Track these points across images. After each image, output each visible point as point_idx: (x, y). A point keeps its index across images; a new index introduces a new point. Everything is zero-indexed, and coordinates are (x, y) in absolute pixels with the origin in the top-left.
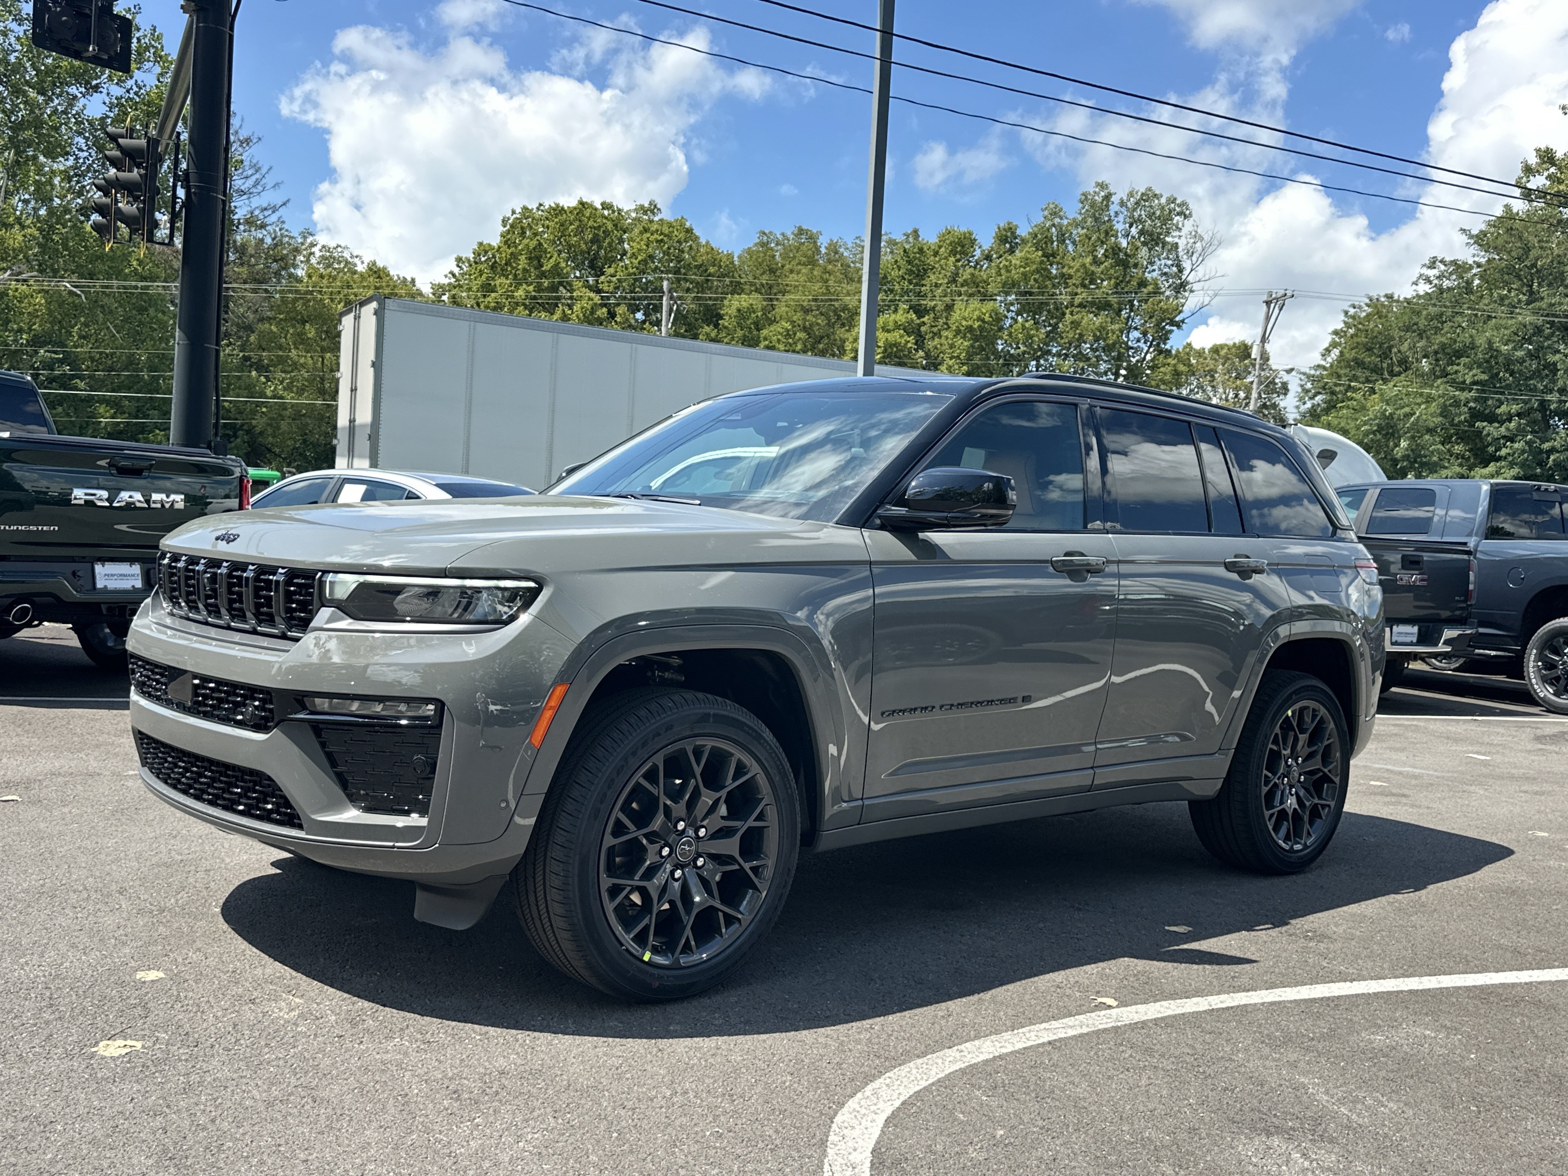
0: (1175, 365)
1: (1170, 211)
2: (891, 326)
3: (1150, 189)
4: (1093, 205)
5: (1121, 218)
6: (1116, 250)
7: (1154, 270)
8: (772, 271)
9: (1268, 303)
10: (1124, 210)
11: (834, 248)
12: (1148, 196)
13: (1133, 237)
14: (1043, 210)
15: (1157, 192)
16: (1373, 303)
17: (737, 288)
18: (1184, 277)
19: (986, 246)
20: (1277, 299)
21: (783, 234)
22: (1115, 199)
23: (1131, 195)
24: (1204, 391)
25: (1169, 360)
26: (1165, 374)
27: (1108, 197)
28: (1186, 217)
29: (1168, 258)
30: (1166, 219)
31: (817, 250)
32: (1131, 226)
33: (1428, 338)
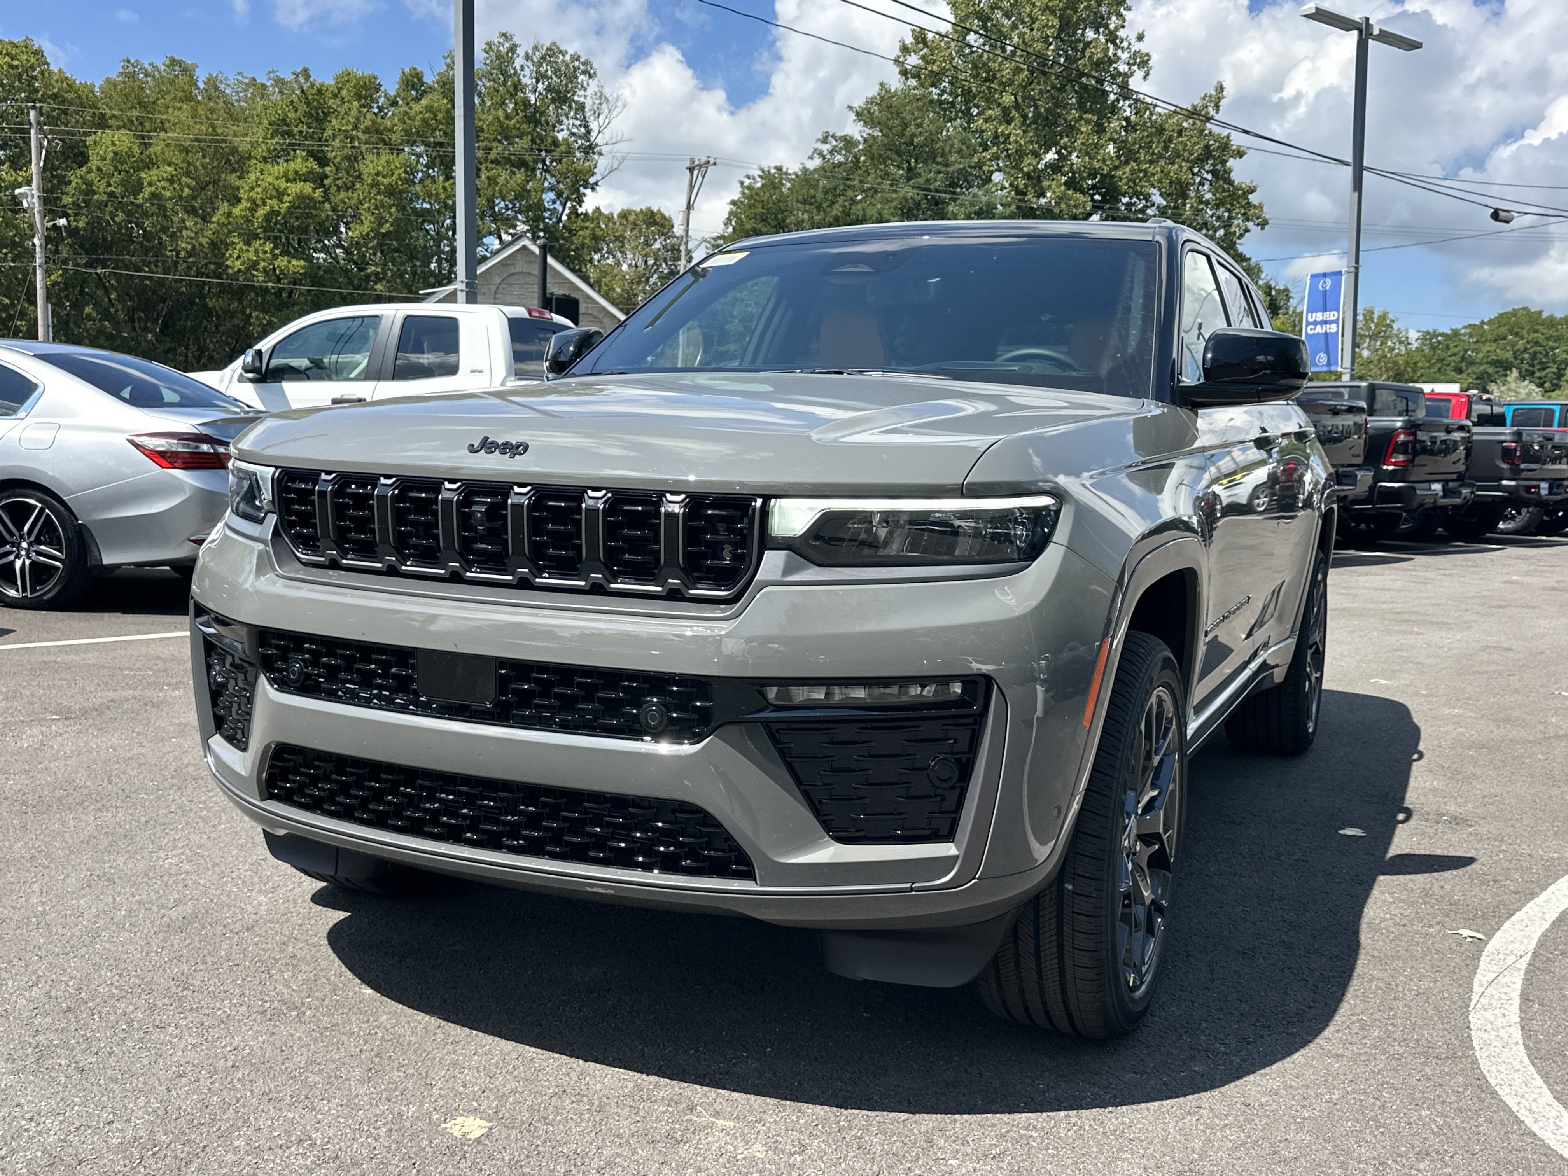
0: (593, 229)
1: (575, 70)
2: (291, 175)
3: (554, 44)
4: (499, 56)
5: (527, 72)
6: (526, 103)
7: (562, 130)
8: (142, 105)
9: (691, 170)
10: (529, 63)
11: (213, 84)
12: (553, 52)
13: (540, 94)
14: (445, 58)
15: (562, 48)
16: (766, 175)
17: (102, 123)
18: (592, 139)
19: (392, 93)
20: (700, 166)
21: (151, 64)
22: (521, 51)
23: (536, 48)
24: (614, 257)
25: (588, 224)
26: (584, 238)
27: (513, 49)
28: (590, 77)
29: (576, 118)
30: (572, 77)
31: (193, 83)
32: (537, 82)
33: (824, 211)
